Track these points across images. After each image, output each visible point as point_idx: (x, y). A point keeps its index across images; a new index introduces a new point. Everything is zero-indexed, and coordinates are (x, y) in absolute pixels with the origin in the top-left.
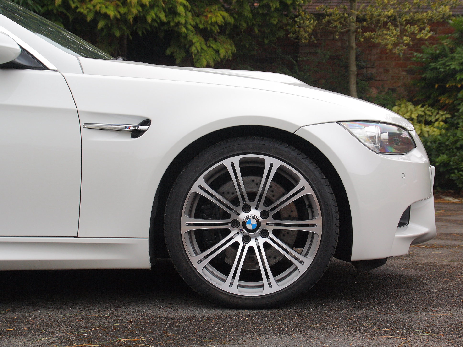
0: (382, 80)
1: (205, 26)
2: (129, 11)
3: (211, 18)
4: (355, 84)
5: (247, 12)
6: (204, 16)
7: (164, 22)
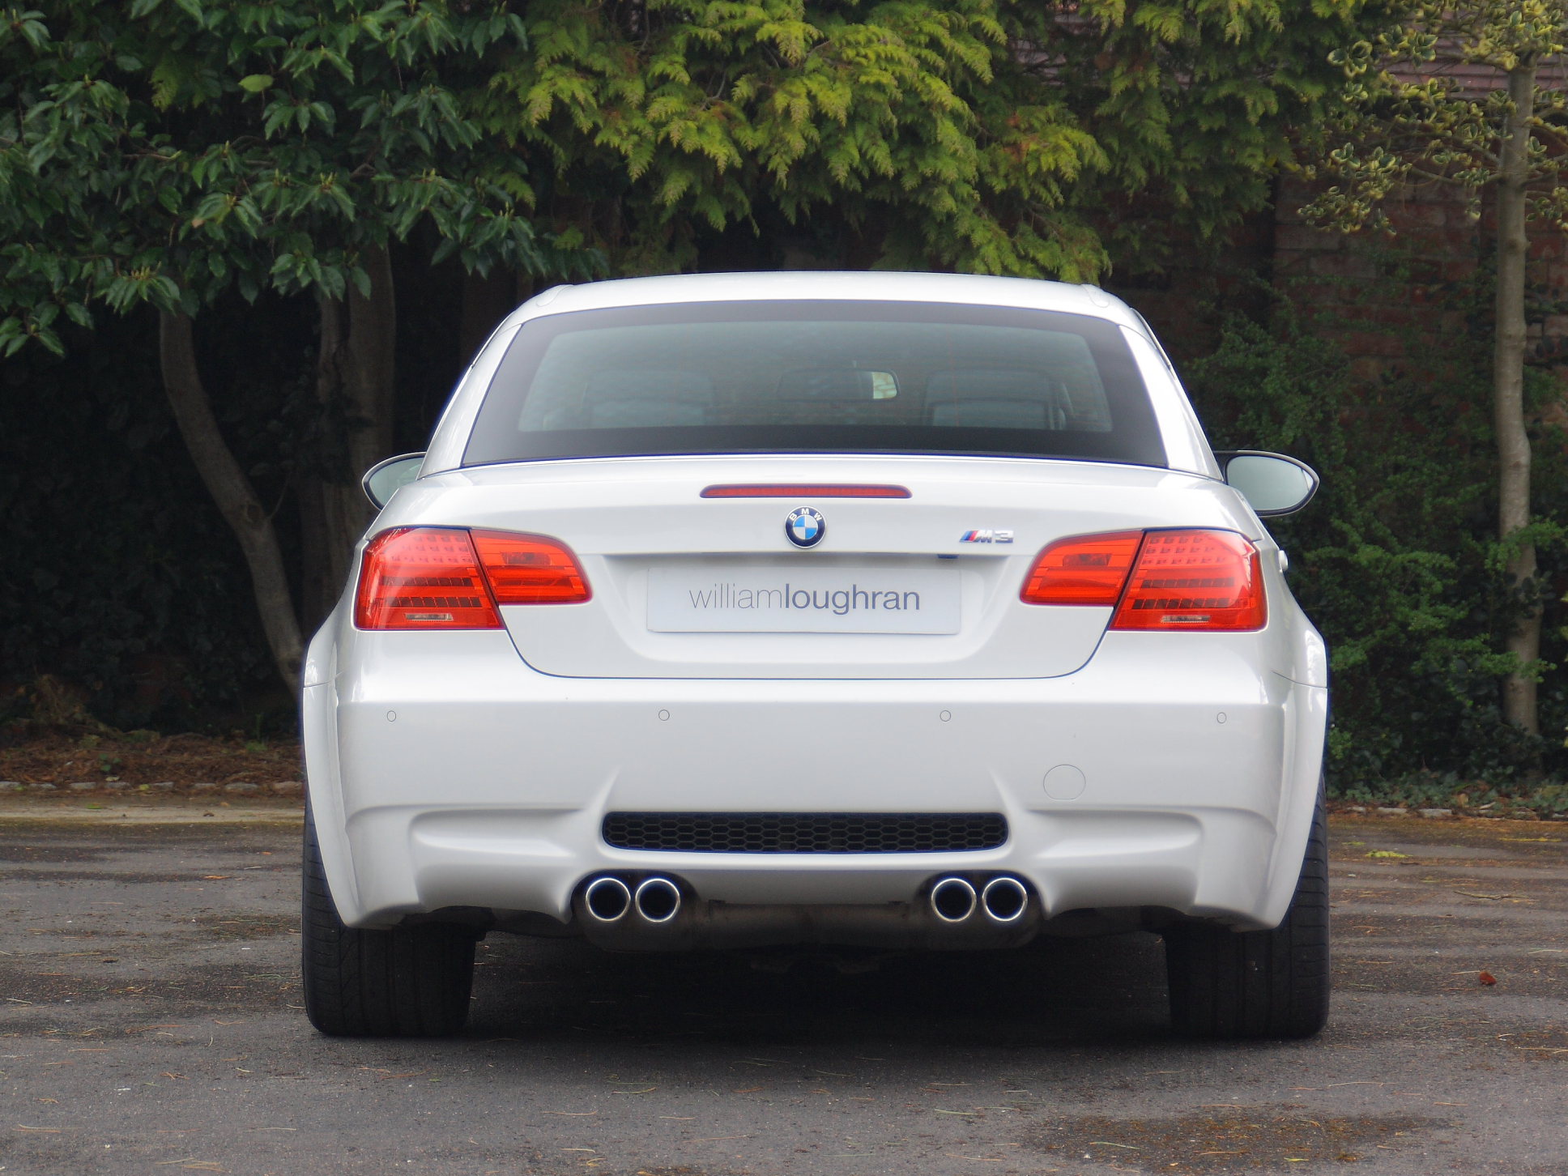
1: (1013, 182)
2: (777, 140)
3: (1037, 157)
4: (1520, 387)
5: (1156, 129)
6: (1008, 145)
7: (885, 177)
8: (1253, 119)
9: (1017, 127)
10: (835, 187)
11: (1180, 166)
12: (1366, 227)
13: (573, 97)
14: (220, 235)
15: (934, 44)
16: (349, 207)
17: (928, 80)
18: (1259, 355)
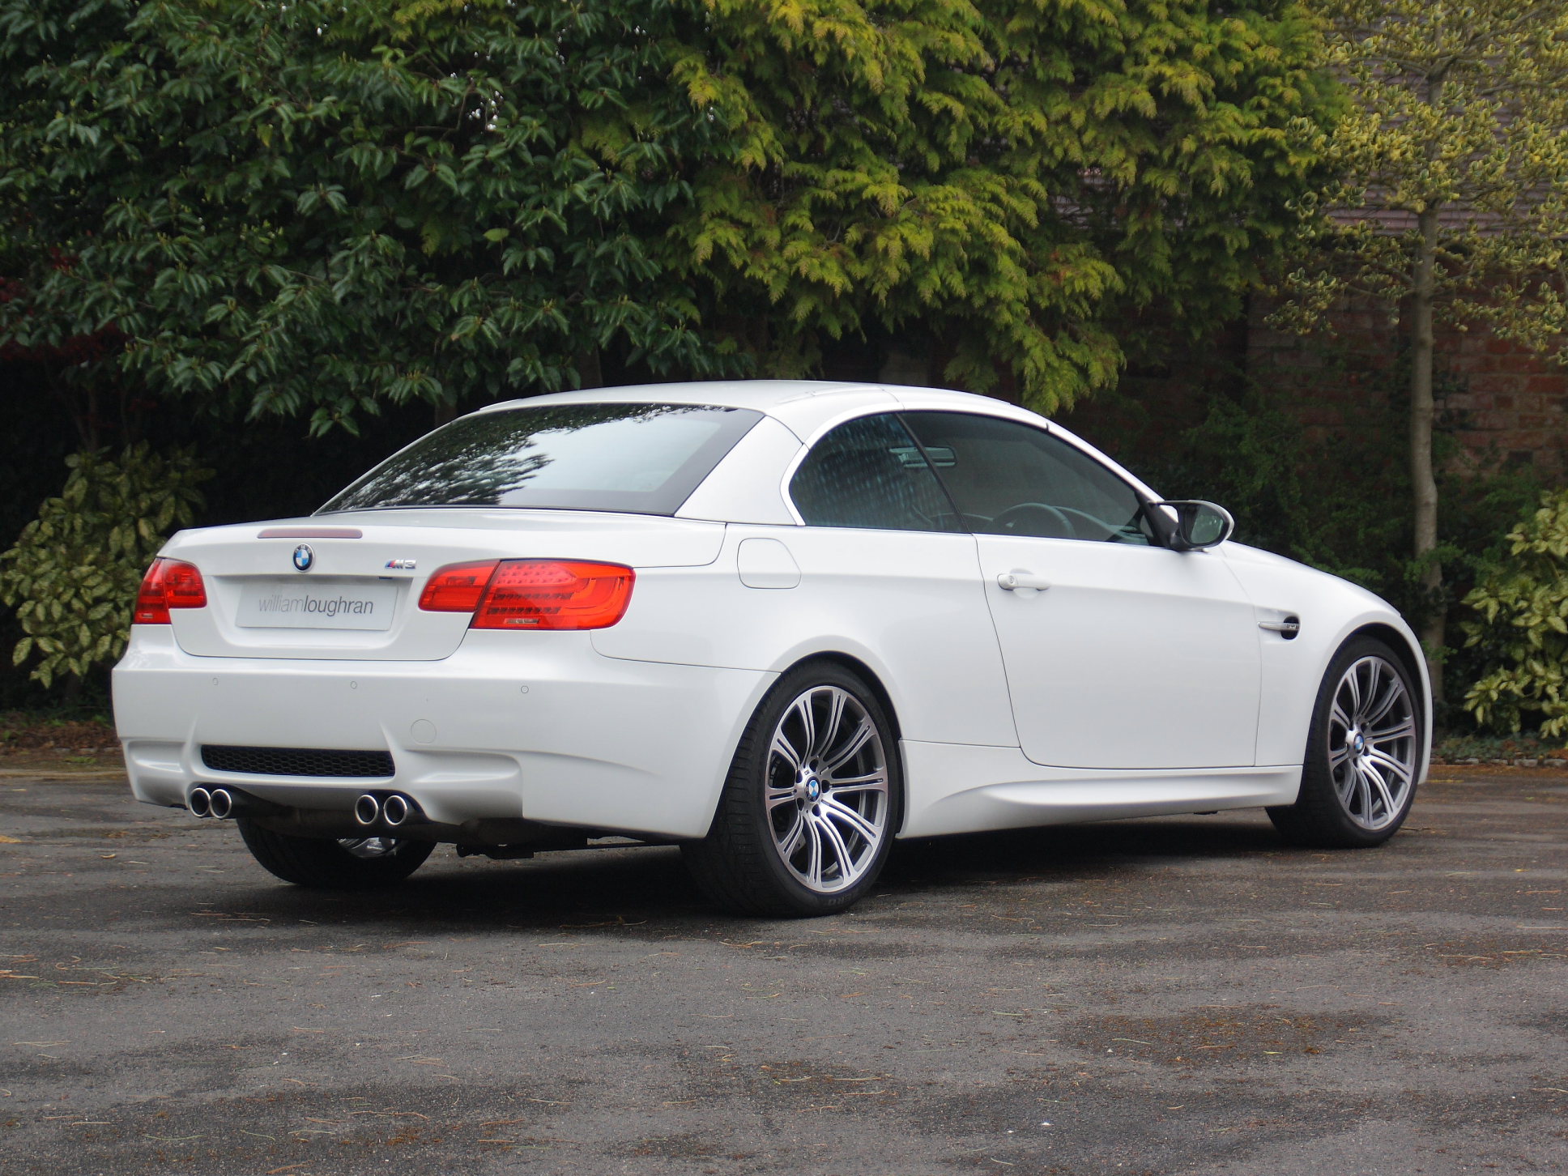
0: (1491, 429)
1: (1054, 301)
2: (878, 272)
3: (1071, 281)
4: (1429, 446)
5: (1161, 262)
6: (1050, 273)
7: (959, 298)
8: (1231, 252)
9: (1057, 260)
10: (923, 306)
11: (1177, 287)
12: (1315, 330)
13: (729, 243)
14: (470, 345)
15: (995, 199)
16: (564, 323)
17: (991, 226)
18: (1235, 425)
